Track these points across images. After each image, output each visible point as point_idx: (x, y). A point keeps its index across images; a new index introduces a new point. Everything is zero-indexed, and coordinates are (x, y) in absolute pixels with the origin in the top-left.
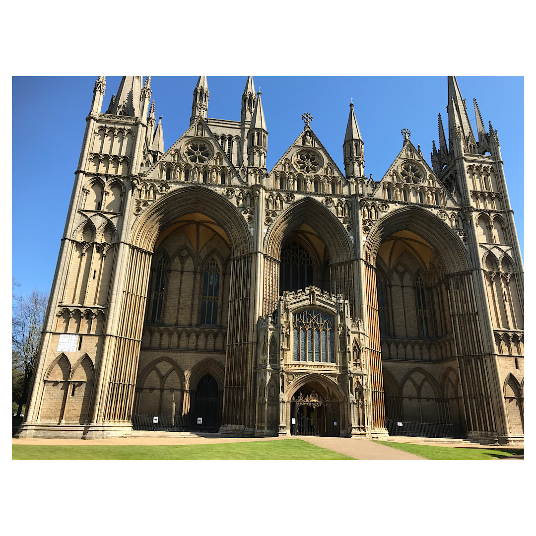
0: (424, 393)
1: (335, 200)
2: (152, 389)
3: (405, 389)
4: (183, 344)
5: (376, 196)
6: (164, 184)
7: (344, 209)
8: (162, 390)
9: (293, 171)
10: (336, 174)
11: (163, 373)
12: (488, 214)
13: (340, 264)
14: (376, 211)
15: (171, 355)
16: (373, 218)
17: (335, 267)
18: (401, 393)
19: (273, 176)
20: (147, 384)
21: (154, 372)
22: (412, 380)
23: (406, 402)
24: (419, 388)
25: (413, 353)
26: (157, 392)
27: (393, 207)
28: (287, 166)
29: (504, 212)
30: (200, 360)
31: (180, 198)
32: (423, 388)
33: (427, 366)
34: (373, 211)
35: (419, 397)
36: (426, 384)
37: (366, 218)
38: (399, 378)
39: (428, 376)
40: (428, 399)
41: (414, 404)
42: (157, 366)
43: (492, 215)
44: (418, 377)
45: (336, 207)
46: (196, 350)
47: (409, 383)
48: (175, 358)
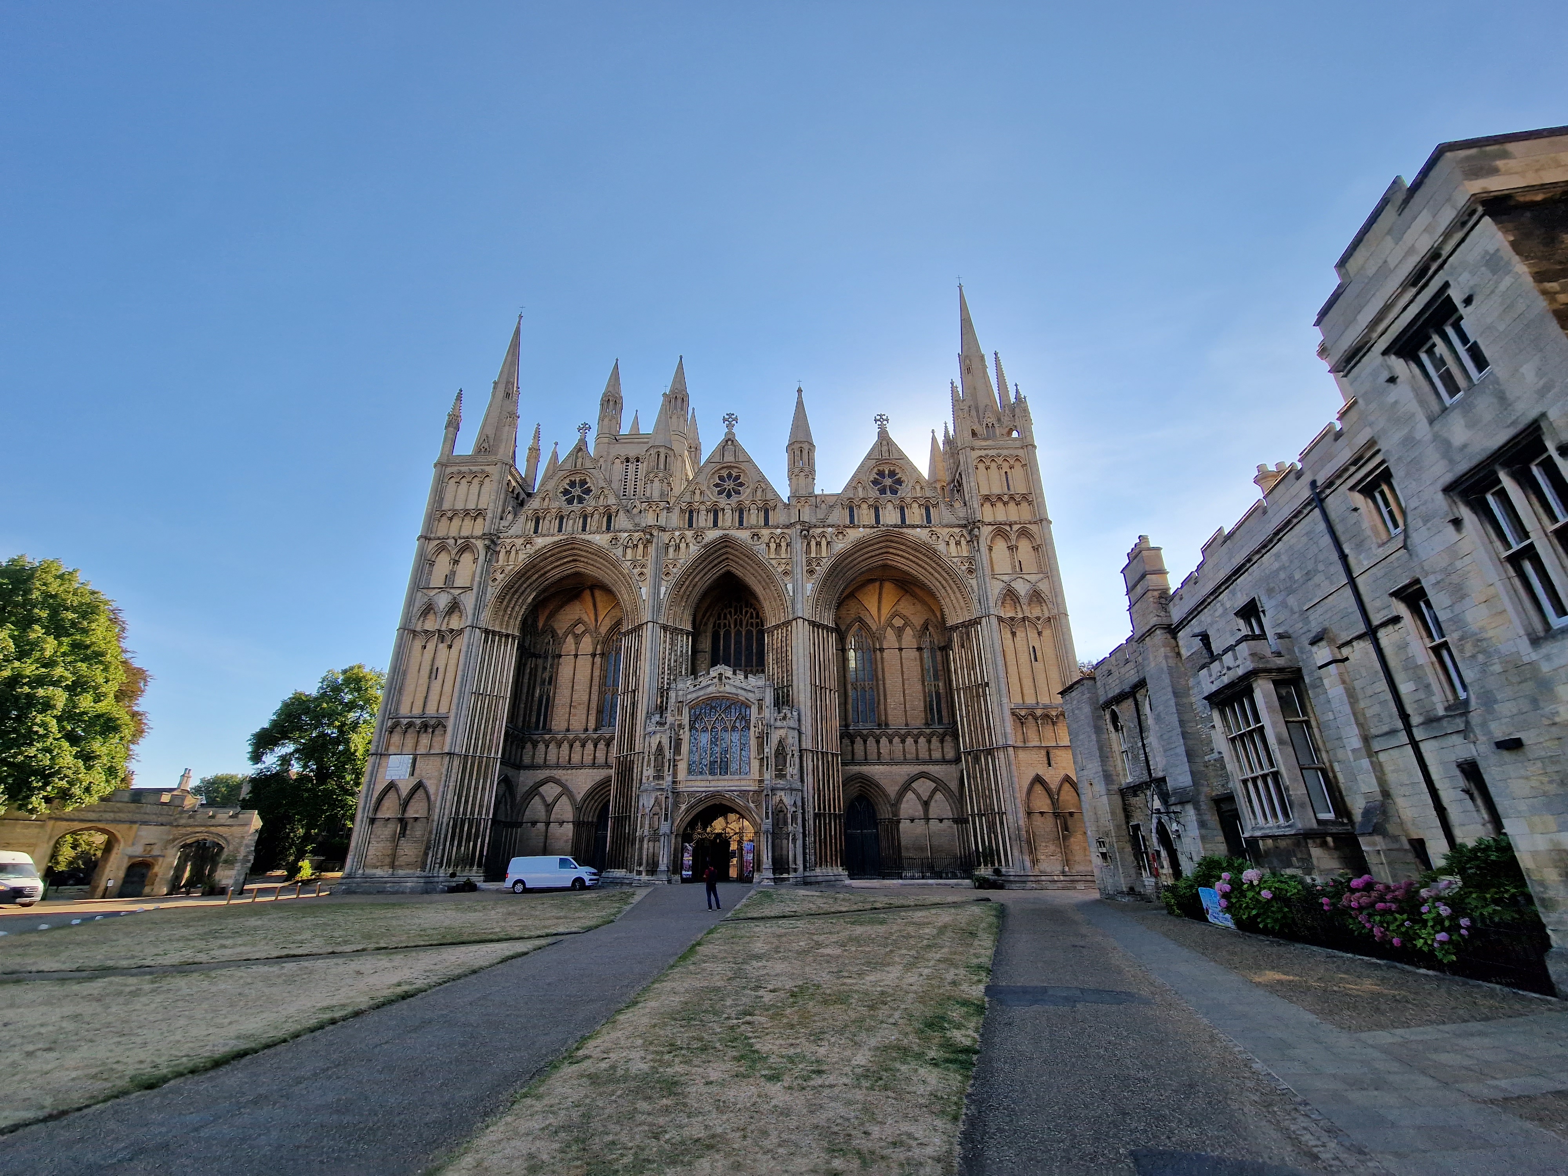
0: (934, 811)
1: (765, 532)
2: (534, 823)
3: (904, 806)
4: (576, 758)
5: (830, 521)
6: (529, 542)
7: (779, 545)
8: (548, 824)
9: (706, 498)
10: (770, 496)
11: (549, 800)
12: (1008, 528)
13: (777, 627)
14: (828, 543)
15: (558, 773)
16: (824, 554)
17: (771, 631)
18: (896, 813)
19: (677, 510)
20: (528, 815)
21: (537, 797)
22: (914, 792)
23: (904, 825)
24: (926, 804)
25: (917, 749)
26: (541, 826)
27: (854, 535)
28: (698, 492)
29: (1035, 523)
30: (598, 778)
31: (551, 556)
32: (933, 804)
33: (937, 768)
34: (824, 543)
35: (927, 819)
36: (939, 796)
37: (813, 555)
38: (892, 790)
39: (940, 785)
40: (941, 821)
41: (919, 828)
42: (541, 789)
43: (1016, 527)
44: (924, 787)
45: (768, 545)
46: (593, 765)
47: (910, 795)
48: (563, 779)
